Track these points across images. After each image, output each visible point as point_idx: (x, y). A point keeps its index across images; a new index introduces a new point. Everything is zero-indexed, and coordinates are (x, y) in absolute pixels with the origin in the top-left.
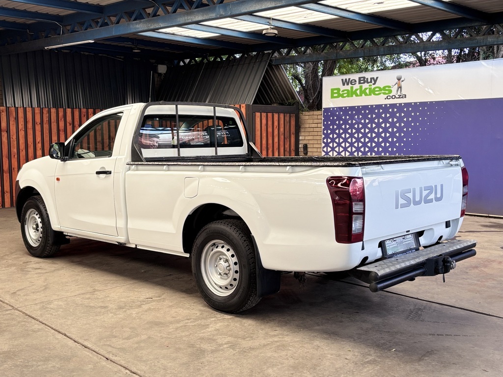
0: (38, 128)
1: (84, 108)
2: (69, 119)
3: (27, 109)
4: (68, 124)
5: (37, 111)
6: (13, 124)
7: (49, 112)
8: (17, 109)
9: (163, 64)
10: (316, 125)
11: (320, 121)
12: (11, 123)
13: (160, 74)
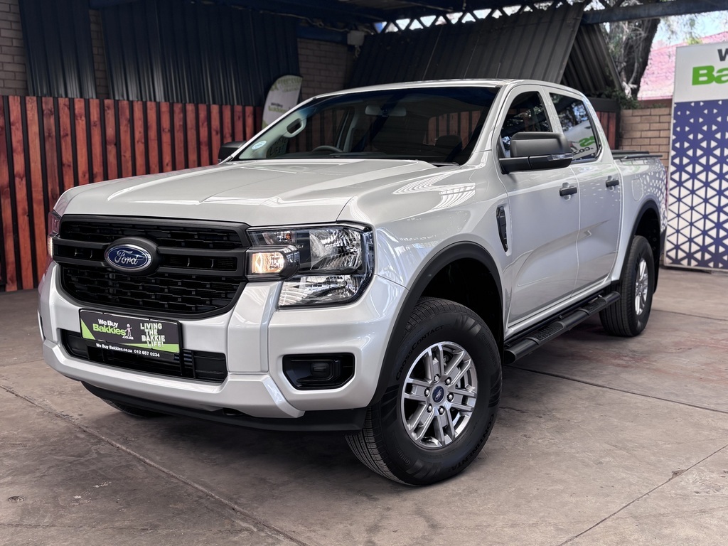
0: (166, 138)
1: (238, 104)
2: (215, 123)
3: (149, 103)
4: (214, 133)
5: (165, 108)
6: (126, 132)
7: (184, 111)
8: (131, 104)
9: (356, 29)
10: (656, 134)
11: (666, 126)
12: (123, 128)
13: (352, 48)
